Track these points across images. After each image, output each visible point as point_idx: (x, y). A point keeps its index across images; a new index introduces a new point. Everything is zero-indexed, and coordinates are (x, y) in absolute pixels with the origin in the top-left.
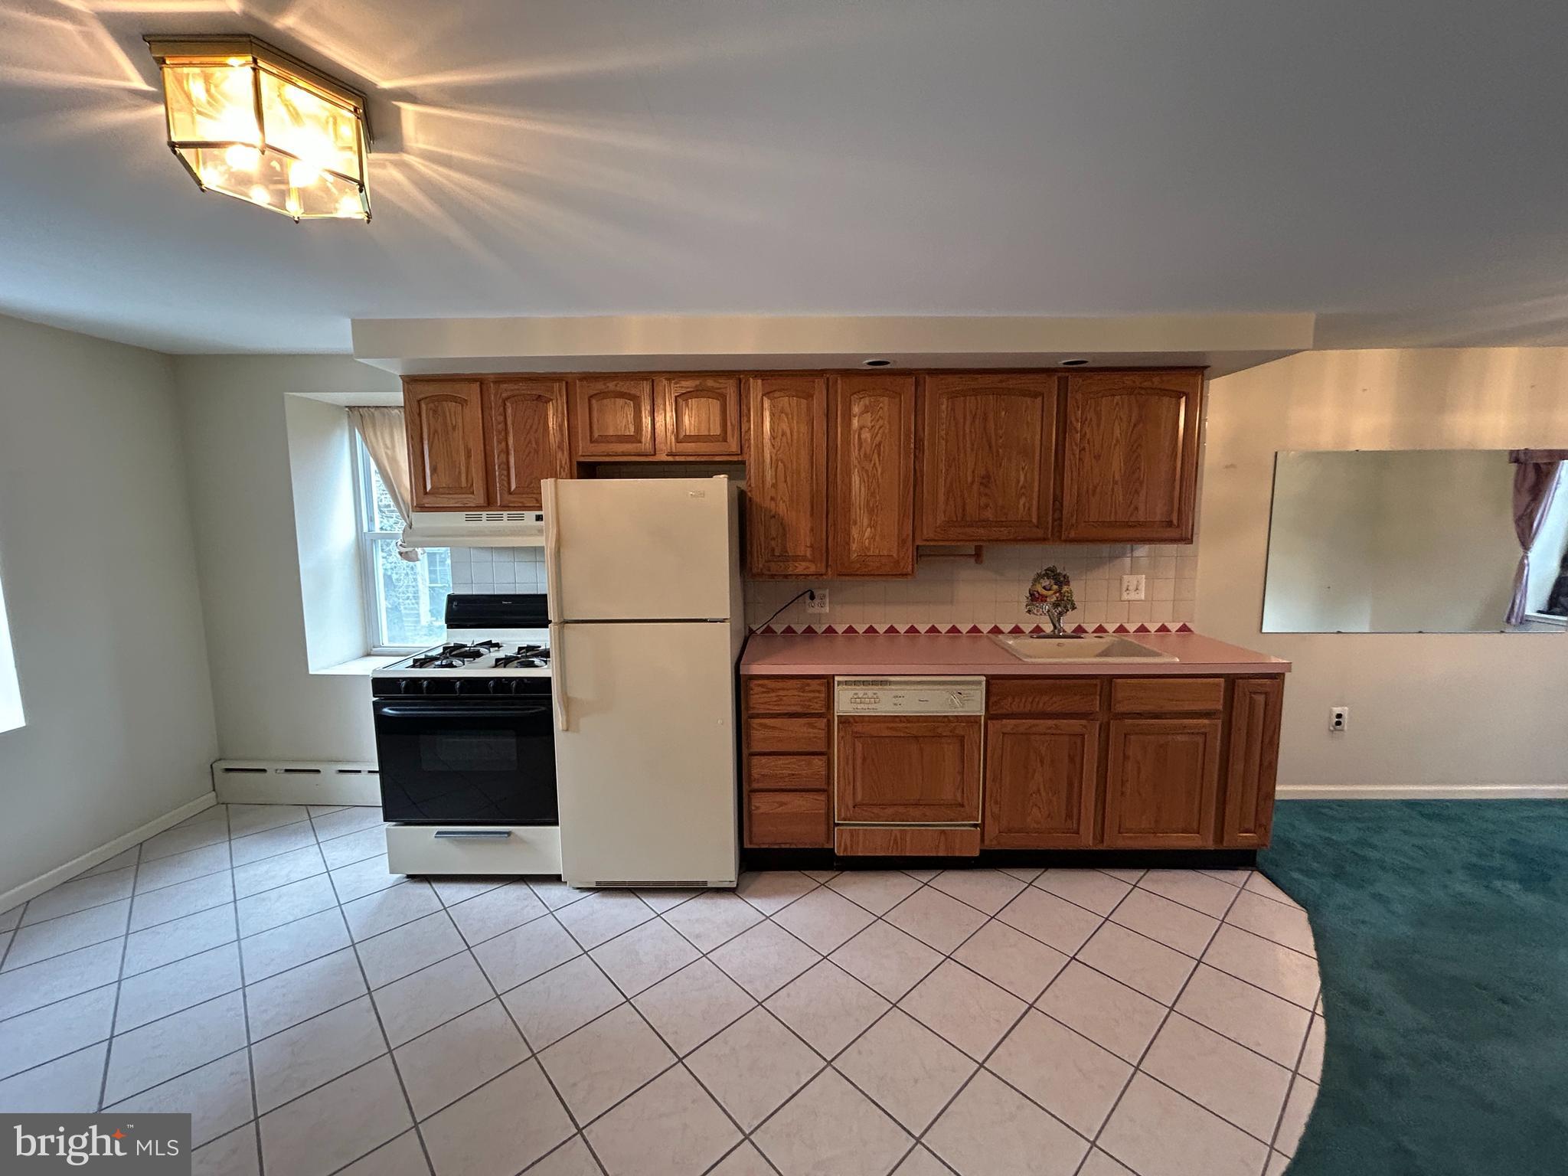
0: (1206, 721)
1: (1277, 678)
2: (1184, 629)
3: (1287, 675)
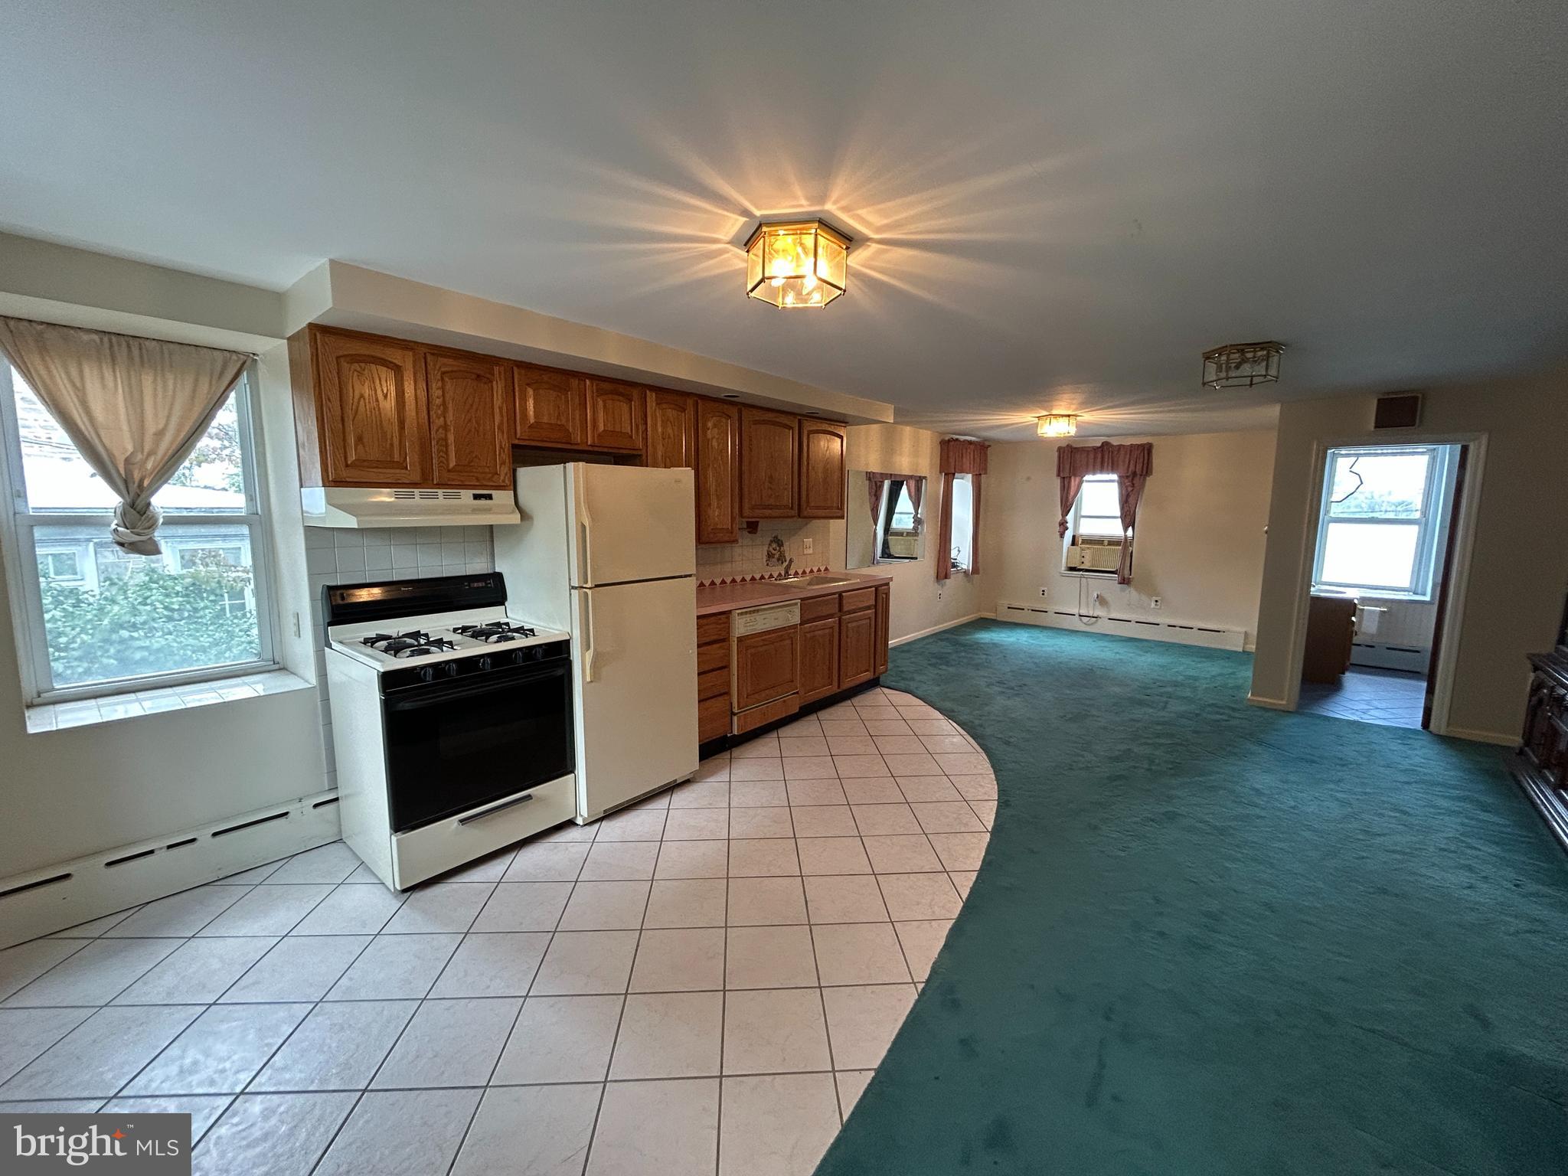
1: (887, 585)
3: (890, 583)
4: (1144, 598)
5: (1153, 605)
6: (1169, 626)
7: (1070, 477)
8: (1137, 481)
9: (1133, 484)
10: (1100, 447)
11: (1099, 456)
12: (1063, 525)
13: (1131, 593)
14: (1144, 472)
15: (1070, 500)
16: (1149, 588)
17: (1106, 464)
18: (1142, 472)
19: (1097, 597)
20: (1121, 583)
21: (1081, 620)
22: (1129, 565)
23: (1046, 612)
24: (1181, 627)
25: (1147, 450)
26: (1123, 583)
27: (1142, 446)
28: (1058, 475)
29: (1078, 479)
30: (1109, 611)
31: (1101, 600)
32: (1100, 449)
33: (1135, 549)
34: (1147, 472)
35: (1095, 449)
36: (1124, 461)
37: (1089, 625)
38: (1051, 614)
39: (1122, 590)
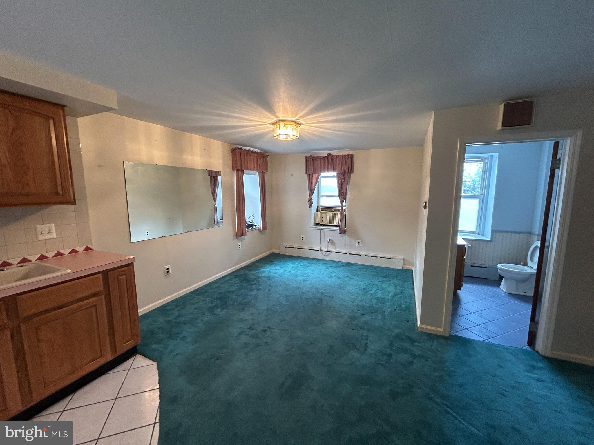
0: (95, 299)
1: (130, 266)
2: (87, 249)
3: (134, 262)
4: (353, 241)
5: (357, 244)
6: (366, 256)
7: (313, 174)
8: (346, 176)
9: (345, 178)
10: (326, 157)
11: (326, 161)
12: (310, 201)
13: (346, 238)
14: (350, 171)
15: (313, 187)
16: (355, 235)
17: (330, 167)
18: (349, 171)
19: (330, 240)
20: (340, 233)
21: (322, 253)
22: (344, 221)
23: (305, 249)
24: (371, 256)
25: (350, 158)
26: (342, 233)
27: (348, 155)
28: (306, 173)
29: (317, 175)
30: (335, 248)
31: (331, 242)
32: (327, 158)
33: (346, 213)
34: (351, 171)
35: (324, 158)
36: (339, 164)
37: (325, 256)
38: (307, 250)
39: (342, 237)
